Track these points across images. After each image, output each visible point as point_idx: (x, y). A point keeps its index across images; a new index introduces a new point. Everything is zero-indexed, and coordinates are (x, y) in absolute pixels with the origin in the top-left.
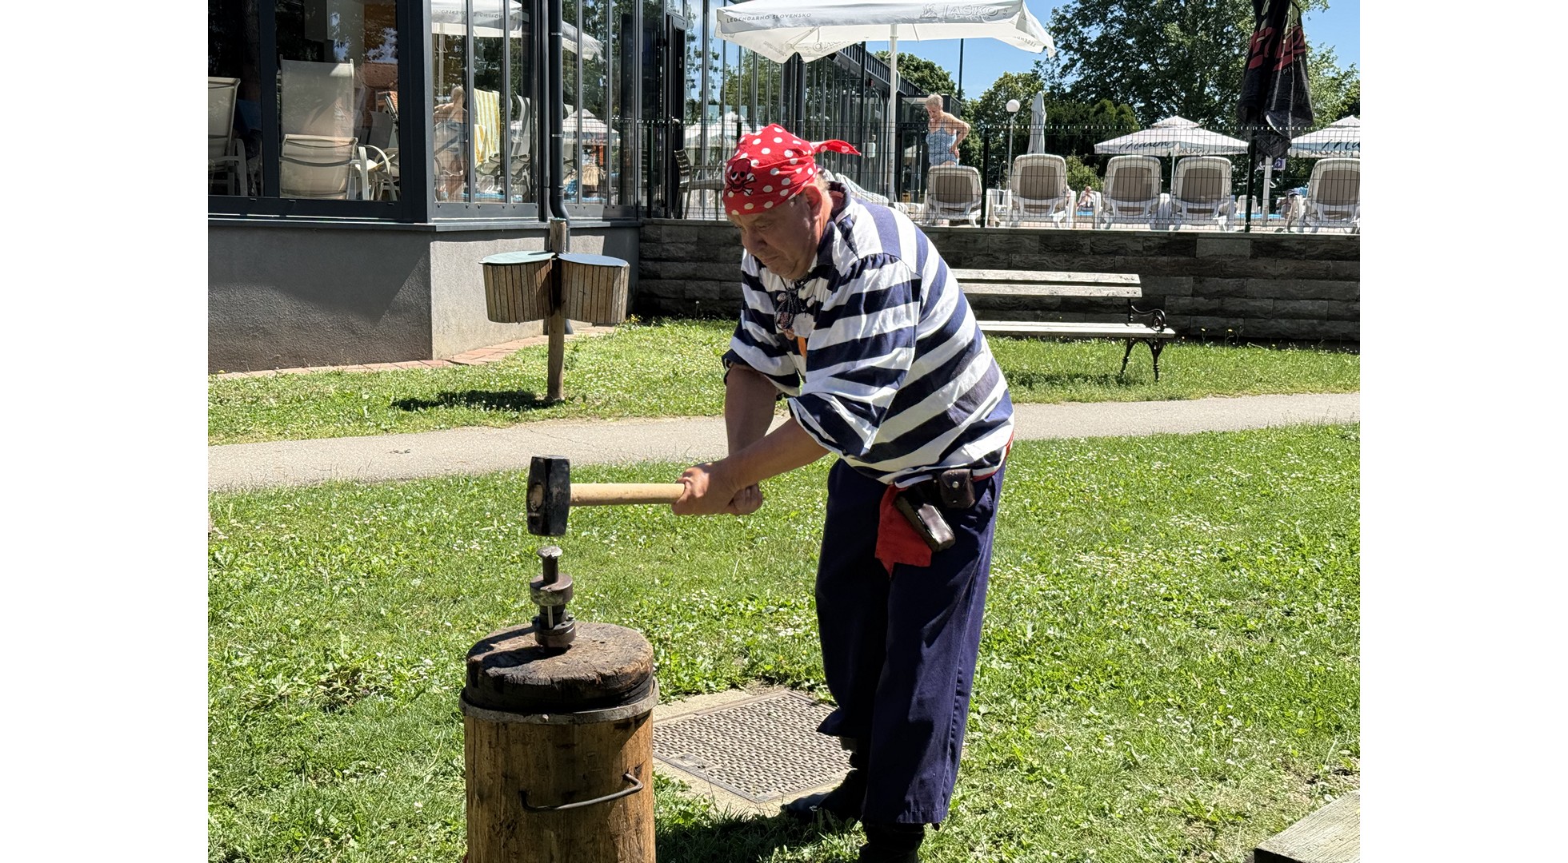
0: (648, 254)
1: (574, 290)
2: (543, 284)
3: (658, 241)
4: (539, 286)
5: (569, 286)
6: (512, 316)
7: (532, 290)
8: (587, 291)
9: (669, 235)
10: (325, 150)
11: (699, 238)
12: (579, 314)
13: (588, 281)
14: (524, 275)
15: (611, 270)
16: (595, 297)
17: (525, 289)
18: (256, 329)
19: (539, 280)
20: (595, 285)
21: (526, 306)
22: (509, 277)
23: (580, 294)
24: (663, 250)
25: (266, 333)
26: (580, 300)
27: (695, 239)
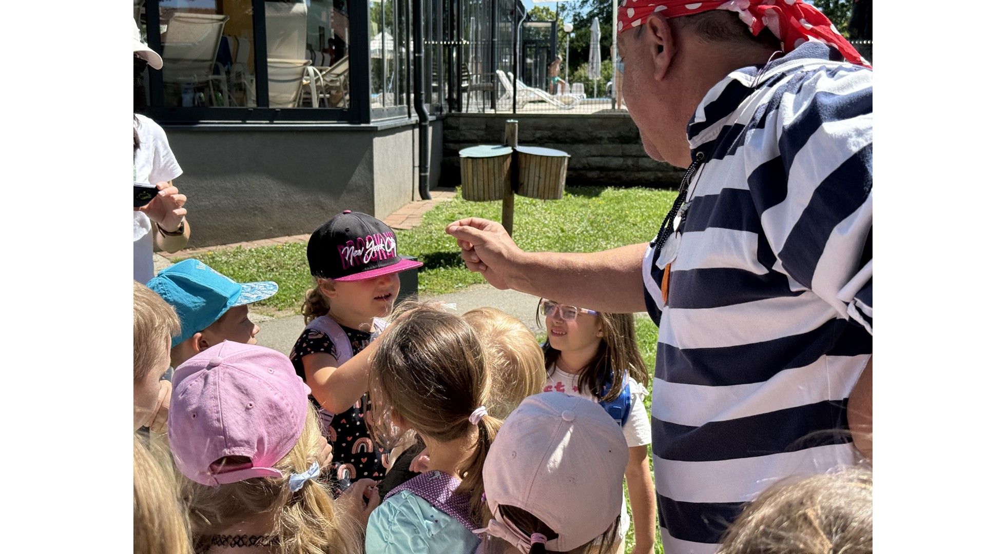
0: (450, 138)
1: (532, 175)
2: (508, 172)
3: (457, 128)
4: (506, 173)
5: (527, 172)
6: (487, 196)
7: (501, 177)
8: (542, 176)
9: (465, 124)
10: (287, 70)
11: (487, 126)
12: (535, 193)
13: (543, 169)
14: (496, 165)
15: (560, 159)
16: (547, 180)
17: (497, 176)
18: (256, 208)
19: (505, 169)
20: (548, 171)
21: (497, 188)
22: (486, 167)
23: (537, 179)
24: (461, 135)
25: (262, 211)
26: (536, 183)
27: (484, 127)
